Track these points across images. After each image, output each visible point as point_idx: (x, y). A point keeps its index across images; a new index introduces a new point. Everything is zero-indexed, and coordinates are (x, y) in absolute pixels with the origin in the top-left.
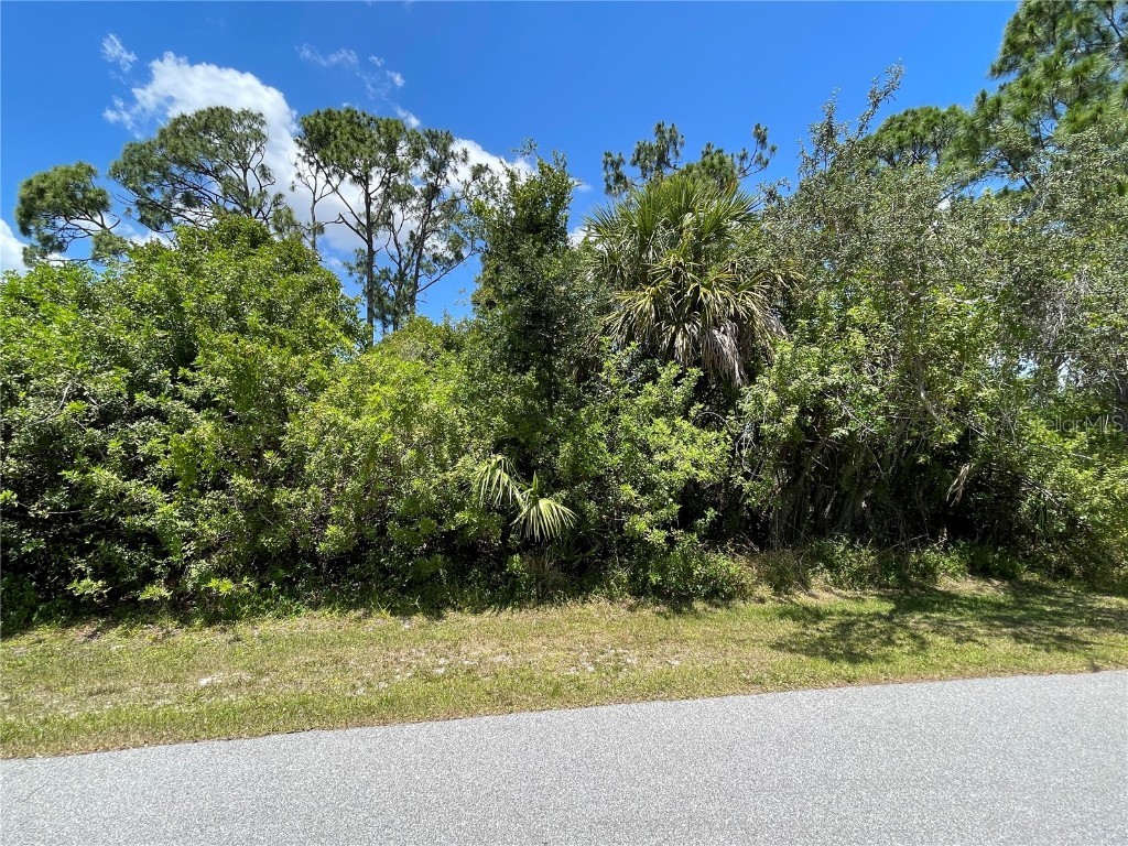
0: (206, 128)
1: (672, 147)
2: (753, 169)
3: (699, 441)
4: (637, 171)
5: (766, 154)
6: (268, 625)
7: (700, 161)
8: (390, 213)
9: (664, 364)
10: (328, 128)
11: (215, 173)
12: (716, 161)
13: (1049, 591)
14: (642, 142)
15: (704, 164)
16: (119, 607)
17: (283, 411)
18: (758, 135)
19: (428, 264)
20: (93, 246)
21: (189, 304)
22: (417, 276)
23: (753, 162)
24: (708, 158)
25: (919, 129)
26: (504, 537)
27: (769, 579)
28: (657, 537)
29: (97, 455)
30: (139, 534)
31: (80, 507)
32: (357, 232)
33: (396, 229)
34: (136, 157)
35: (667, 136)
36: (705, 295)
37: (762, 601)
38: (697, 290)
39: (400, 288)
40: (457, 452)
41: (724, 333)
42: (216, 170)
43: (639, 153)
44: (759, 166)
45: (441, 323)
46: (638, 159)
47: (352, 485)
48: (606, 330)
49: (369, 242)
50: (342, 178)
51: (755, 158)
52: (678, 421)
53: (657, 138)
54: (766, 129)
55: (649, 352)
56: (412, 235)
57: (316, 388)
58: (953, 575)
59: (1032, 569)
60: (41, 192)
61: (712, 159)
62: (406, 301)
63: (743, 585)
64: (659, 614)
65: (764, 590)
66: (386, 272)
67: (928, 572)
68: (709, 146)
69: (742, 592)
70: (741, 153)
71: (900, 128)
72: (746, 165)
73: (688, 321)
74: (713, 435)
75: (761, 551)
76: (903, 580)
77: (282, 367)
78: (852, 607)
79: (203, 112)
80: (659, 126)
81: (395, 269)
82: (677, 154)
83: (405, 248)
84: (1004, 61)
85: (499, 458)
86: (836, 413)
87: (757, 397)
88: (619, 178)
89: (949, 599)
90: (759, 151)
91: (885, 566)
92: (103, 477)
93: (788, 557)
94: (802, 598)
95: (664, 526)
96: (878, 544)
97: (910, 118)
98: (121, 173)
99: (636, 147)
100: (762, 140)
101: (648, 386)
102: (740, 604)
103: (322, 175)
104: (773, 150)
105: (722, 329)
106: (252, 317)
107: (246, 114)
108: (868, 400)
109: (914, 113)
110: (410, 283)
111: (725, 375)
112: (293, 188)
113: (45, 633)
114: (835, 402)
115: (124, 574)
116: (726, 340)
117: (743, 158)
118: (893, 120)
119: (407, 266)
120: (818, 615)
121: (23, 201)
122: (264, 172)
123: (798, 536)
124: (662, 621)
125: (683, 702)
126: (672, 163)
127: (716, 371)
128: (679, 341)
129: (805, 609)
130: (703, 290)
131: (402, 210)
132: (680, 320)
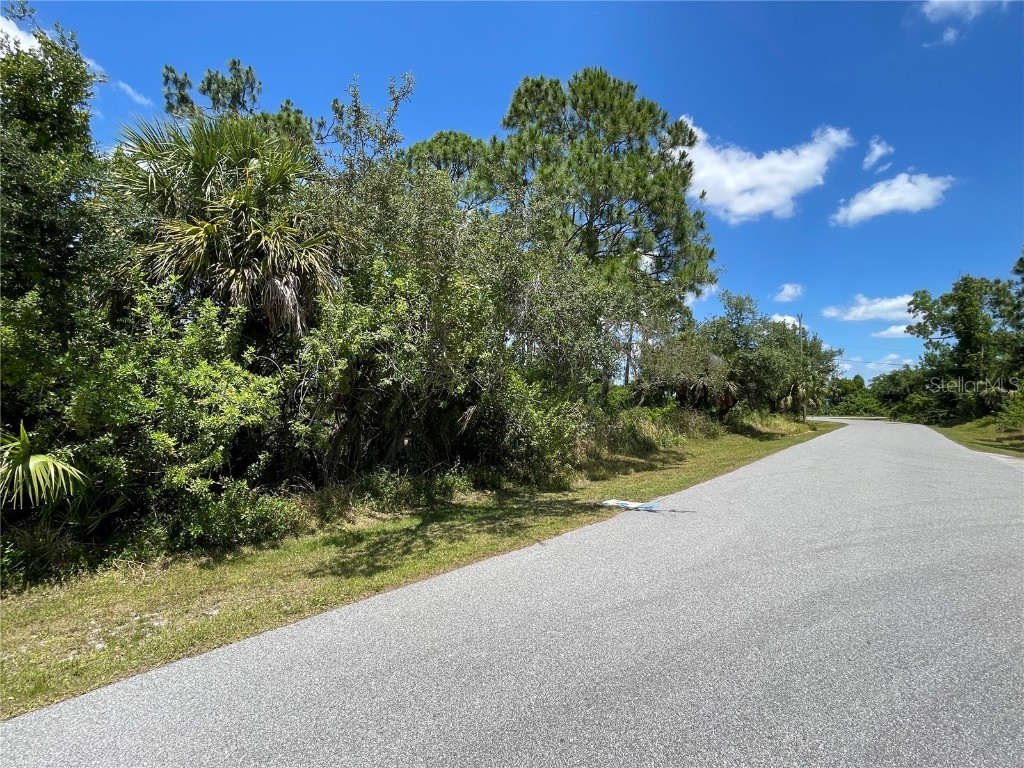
1: (248, 90)
4: (208, 99)
7: (277, 113)
12: (293, 119)
13: (516, 494)
14: (214, 72)
15: (280, 118)
18: (337, 111)
23: (330, 133)
24: (285, 114)
25: (458, 148)
27: (320, 512)
28: (199, 486)
35: (243, 76)
36: (266, 244)
37: (312, 532)
38: (258, 237)
41: (287, 284)
43: (209, 81)
46: (209, 89)
51: (332, 130)
53: (231, 75)
58: (463, 491)
59: (509, 480)
61: (290, 116)
63: (296, 522)
64: (202, 566)
65: (314, 524)
67: (448, 490)
68: (288, 102)
69: (295, 529)
70: (319, 120)
71: (446, 143)
72: (323, 133)
73: (248, 267)
75: (317, 490)
76: (431, 500)
78: (389, 527)
80: (235, 63)
82: (254, 99)
84: (510, 118)
86: (383, 366)
88: (184, 100)
89: (459, 509)
90: (336, 123)
91: (418, 489)
93: (340, 491)
94: (349, 526)
95: (210, 474)
96: (415, 472)
97: (453, 138)
99: (206, 74)
100: (340, 114)
102: (293, 541)
105: (285, 280)
111: (287, 325)
114: (384, 357)
116: (287, 291)
117: (321, 125)
118: (440, 135)
120: (358, 538)
123: (351, 472)
124: (206, 573)
125: (215, 651)
126: (248, 105)
127: (278, 320)
128: (236, 284)
129: (350, 534)
130: (265, 238)
132: (238, 264)
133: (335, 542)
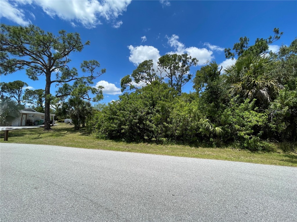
0: (144, 65)
1: (245, 42)
2: (274, 40)
3: (258, 116)
4: (235, 50)
5: (279, 35)
6: (170, 146)
7: (255, 44)
8: (175, 72)
9: (246, 99)
10: (163, 59)
11: (145, 72)
12: (260, 43)
14: (236, 43)
16: (150, 141)
17: (169, 112)
18: (276, 31)
19: (183, 81)
22: (181, 84)
23: (274, 38)
24: (257, 43)
26: (210, 135)
27: (282, 148)
28: (246, 137)
30: (151, 131)
31: (144, 127)
32: (169, 77)
33: (176, 75)
34: (134, 72)
35: (243, 40)
36: (257, 83)
37: (279, 153)
38: (255, 82)
39: (177, 87)
40: (199, 119)
41: (264, 90)
42: (146, 71)
43: (235, 46)
44: (276, 39)
46: (235, 48)
47: (181, 124)
48: (230, 92)
49: (171, 79)
50: (166, 68)
51: (275, 37)
52: (251, 111)
53: (240, 42)
54: (278, 29)
55: (242, 96)
56: (179, 75)
57: (173, 108)
60: (124, 81)
61: (259, 43)
62: (179, 89)
63: (273, 149)
64: (248, 152)
65: (280, 151)
66: (175, 84)
68: (257, 39)
69: (273, 151)
70: (269, 38)
72: (271, 40)
73: (252, 89)
74: (262, 114)
75: (279, 142)
79: (143, 62)
80: (241, 38)
81: (176, 83)
82: (247, 43)
83: (178, 78)
85: (208, 120)
87: (275, 105)
88: (229, 53)
90: (276, 35)
92: (148, 122)
93: (288, 144)
94: (293, 154)
95: (249, 134)
98: (133, 76)
99: (234, 45)
100: (277, 32)
101: (242, 104)
102: (273, 153)
103: (162, 68)
104: (282, 33)
105: (263, 90)
106: (162, 98)
107: (150, 60)
110: (180, 85)
111: (265, 100)
112: (157, 71)
113: (142, 143)
115: (150, 136)
116: (264, 92)
119: (178, 82)
121: (121, 83)
122: (153, 70)
126: (246, 46)
127: (262, 99)
128: (250, 93)
129: (293, 156)
130: (256, 81)
131: (177, 71)
132: (250, 88)
133: (287, 156)
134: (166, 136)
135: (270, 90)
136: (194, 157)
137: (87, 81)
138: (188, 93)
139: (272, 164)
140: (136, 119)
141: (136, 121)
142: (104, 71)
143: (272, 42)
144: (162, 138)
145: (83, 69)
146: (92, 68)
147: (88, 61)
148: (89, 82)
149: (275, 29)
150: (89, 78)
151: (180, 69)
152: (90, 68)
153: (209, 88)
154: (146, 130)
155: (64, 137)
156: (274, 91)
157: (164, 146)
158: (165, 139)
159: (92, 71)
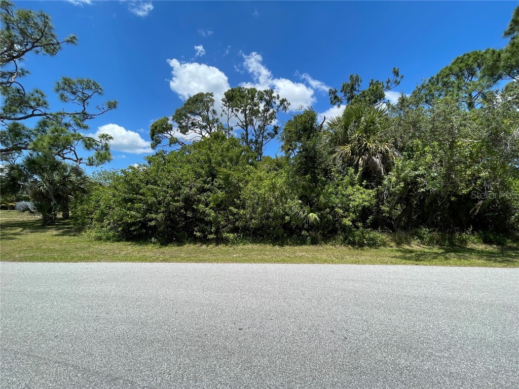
0: (197, 100)
1: (357, 83)
2: (393, 86)
4: (343, 93)
5: (398, 79)
6: (241, 246)
7: (368, 88)
8: (252, 119)
10: (233, 95)
11: (199, 114)
12: (375, 88)
14: (345, 83)
15: (369, 90)
16: (204, 240)
17: (240, 189)
19: (266, 136)
20: (169, 141)
21: (213, 161)
22: (263, 141)
24: (371, 87)
25: (470, 62)
27: (395, 241)
29: (199, 201)
30: (208, 222)
31: (195, 215)
32: (242, 127)
33: (254, 125)
34: (178, 113)
35: (354, 79)
36: (369, 146)
37: (392, 247)
38: (366, 144)
39: (256, 145)
41: (377, 158)
43: (343, 87)
44: (395, 84)
45: (275, 158)
46: (343, 89)
49: (247, 131)
50: (238, 111)
51: (394, 82)
53: (350, 81)
54: (398, 69)
56: (259, 126)
57: (247, 182)
59: (514, 242)
60: (156, 127)
61: (373, 87)
62: (259, 150)
63: (385, 242)
65: (392, 244)
66: (252, 140)
67: (464, 242)
68: (372, 80)
69: (384, 244)
70: (387, 80)
71: (461, 62)
72: (389, 85)
73: (363, 155)
75: (393, 232)
76: (452, 244)
77: (238, 177)
78: (426, 250)
79: (195, 96)
80: (351, 76)
81: (254, 139)
82: (359, 85)
83: (257, 131)
84: (509, 30)
86: (420, 184)
87: (389, 179)
88: (336, 97)
89: (472, 251)
90: (395, 79)
91: (444, 238)
92: (201, 206)
93: (403, 234)
94: (407, 247)
97: (466, 57)
98: (175, 119)
99: (343, 85)
100: (396, 73)
102: (384, 248)
103: (230, 109)
106: (229, 163)
107: (208, 94)
108: (434, 178)
109: (468, 55)
110: (260, 144)
111: (378, 172)
112: (222, 116)
114: (421, 180)
116: (377, 160)
117: (388, 82)
118: (458, 59)
119: (258, 138)
120: (411, 252)
121: (152, 131)
122: (214, 112)
126: (357, 89)
127: (375, 171)
128: (361, 162)
129: (408, 250)
130: (368, 144)
131: (255, 118)
132: (360, 154)
133: (401, 251)
134: (235, 230)
135: (385, 158)
136: (278, 262)
137: (72, 122)
138: (274, 157)
139: (382, 263)
140: (178, 201)
141: (178, 204)
142: (112, 106)
143: (390, 88)
144: (228, 234)
145: (62, 96)
146: (85, 95)
147: (75, 80)
148: (79, 125)
149: (395, 69)
150: (77, 116)
151: (260, 115)
152: (80, 94)
153: (303, 150)
154: (200, 220)
155: (14, 241)
156: (388, 159)
157: (230, 247)
158: (231, 236)
159: (84, 101)
